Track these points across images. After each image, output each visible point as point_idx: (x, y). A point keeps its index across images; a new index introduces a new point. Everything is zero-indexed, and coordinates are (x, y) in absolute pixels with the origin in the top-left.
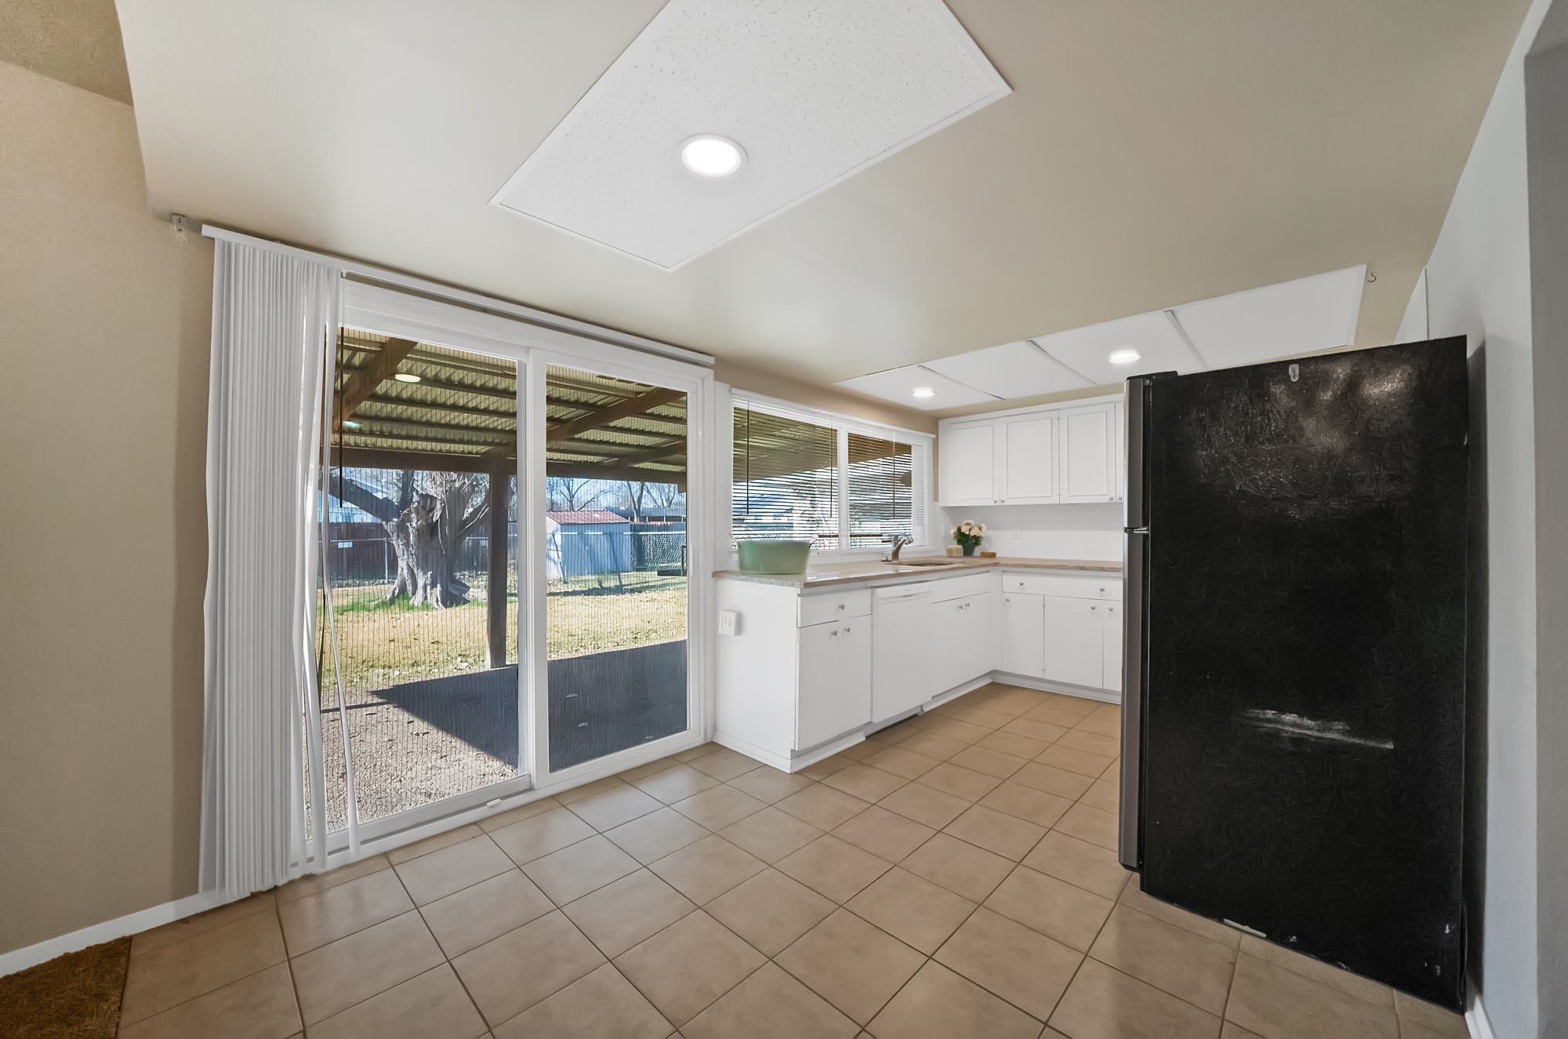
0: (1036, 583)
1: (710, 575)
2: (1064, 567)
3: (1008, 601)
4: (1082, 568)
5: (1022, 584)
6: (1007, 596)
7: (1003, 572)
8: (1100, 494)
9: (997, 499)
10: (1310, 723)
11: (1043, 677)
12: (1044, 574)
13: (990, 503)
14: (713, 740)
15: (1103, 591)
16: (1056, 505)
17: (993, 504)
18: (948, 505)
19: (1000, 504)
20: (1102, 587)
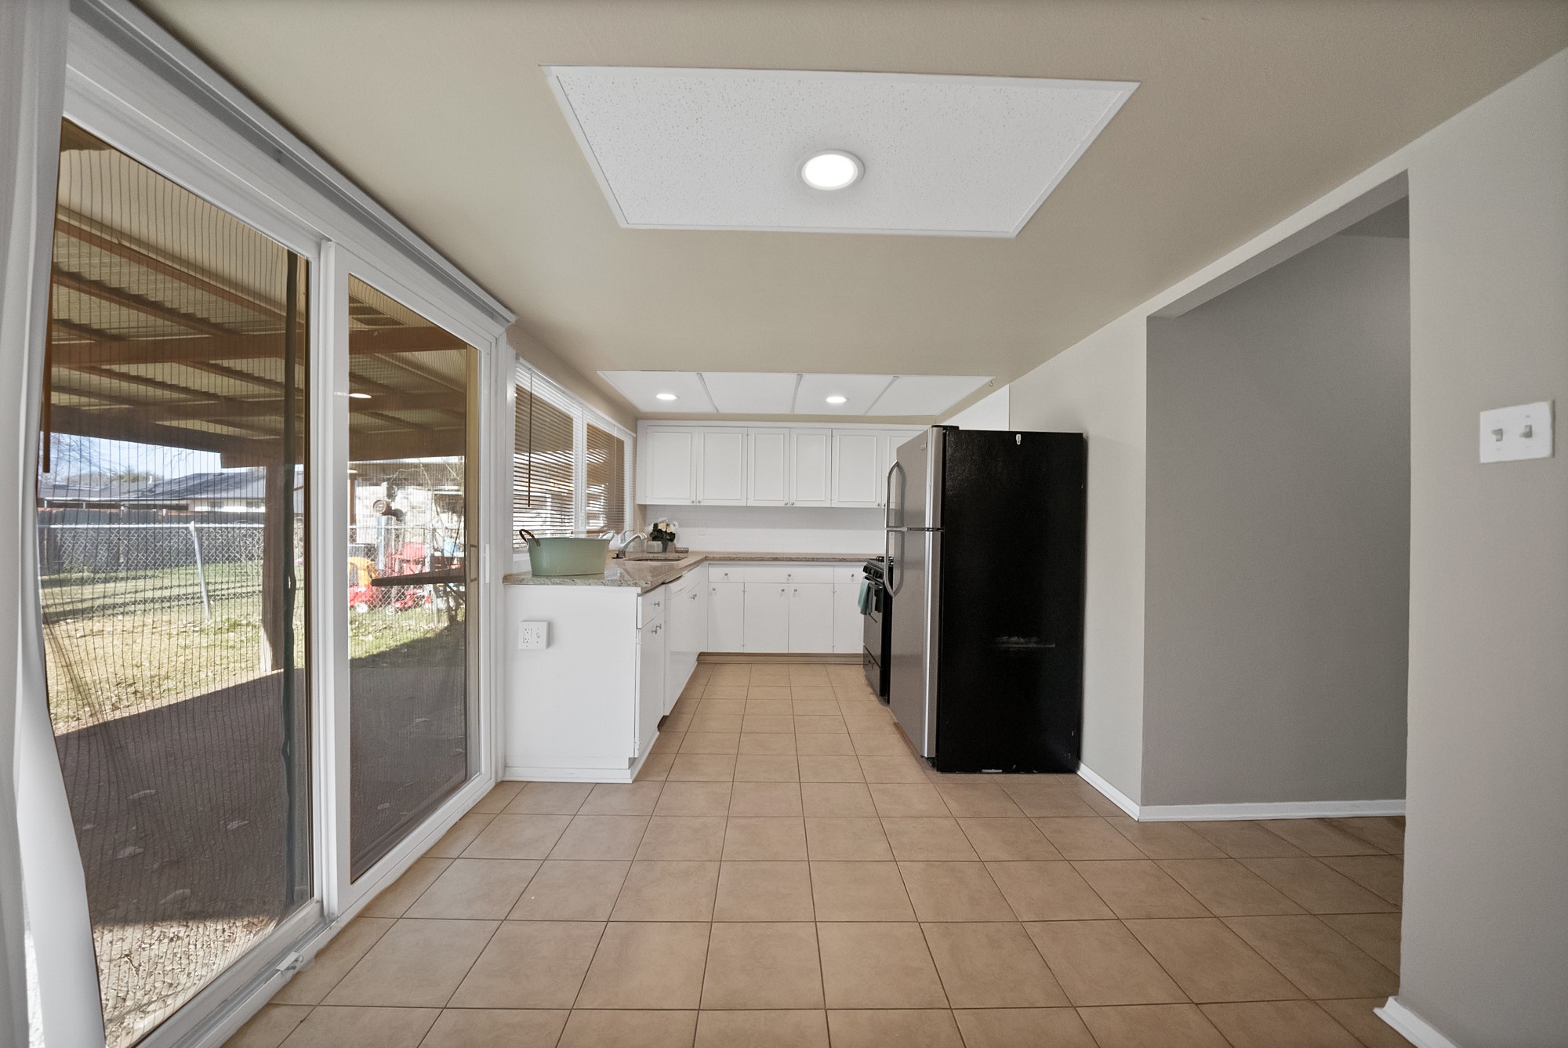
0: (737, 572)
1: (501, 580)
2: (762, 559)
3: (714, 590)
4: (776, 559)
5: (727, 575)
6: (713, 586)
7: (709, 564)
8: (776, 499)
9: (694, 500)
10: (1022, 640)
11: (742, 652)
12: (745, 565)
13: (688, 503)
14: (504, 780)
15: (790, 576)
16: (744, 507)
17: (691, 504)
18: (647, 503)
19: (697, 504)
20: (789, 573)
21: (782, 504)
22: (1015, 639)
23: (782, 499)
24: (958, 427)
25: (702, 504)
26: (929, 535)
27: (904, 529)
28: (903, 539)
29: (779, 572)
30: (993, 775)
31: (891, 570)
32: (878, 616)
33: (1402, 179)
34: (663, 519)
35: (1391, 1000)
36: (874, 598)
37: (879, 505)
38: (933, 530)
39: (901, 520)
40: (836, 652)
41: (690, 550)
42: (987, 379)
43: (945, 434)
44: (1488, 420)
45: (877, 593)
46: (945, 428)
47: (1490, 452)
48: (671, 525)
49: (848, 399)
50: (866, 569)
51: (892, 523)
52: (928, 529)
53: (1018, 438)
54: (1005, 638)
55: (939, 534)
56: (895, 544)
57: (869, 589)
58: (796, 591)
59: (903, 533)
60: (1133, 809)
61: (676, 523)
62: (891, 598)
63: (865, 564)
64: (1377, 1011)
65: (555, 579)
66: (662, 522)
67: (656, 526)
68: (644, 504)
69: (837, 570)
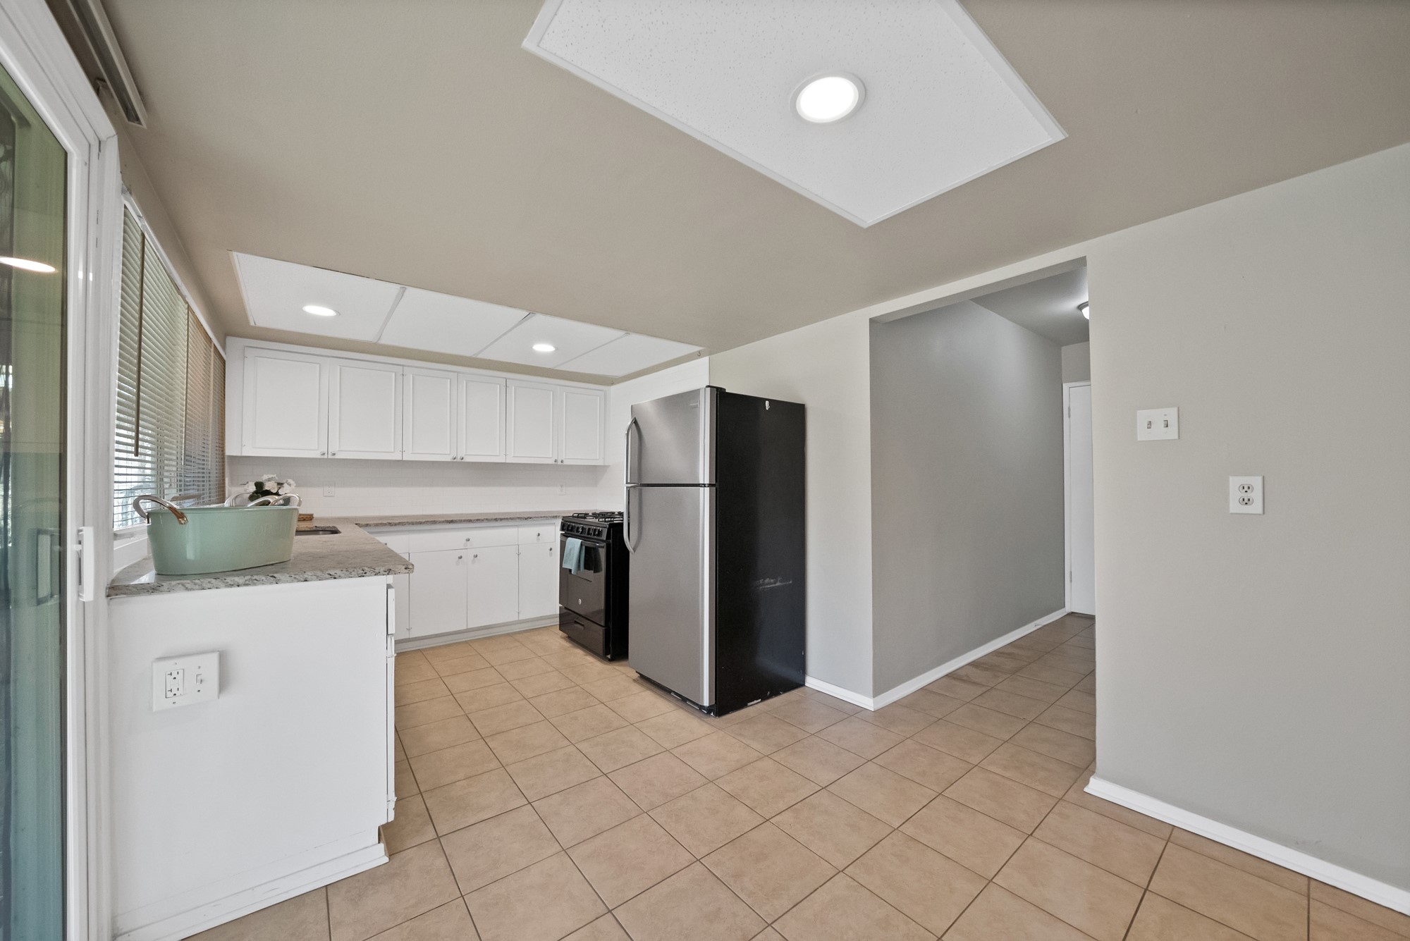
4: (451, 523)
8: (442, 454)
9: (325, 451)
10: (772, 581)
12: (409, 531)
13: (316, 454)
15: (466, 540)
16: (399, 461)
17: (319, 456)
18: (244, 455)
19: (330, 457)
20: (467, 538)
21: (449, 459)
22: (767, 580)
23: (449, 453)
25: (336, 457)
26: (702, 491)
29: (453, 538)
30: (756, 706)
32: (591, 574)
33: (1082, 262)
34: (270, 476)
35: (1092, 779)
36: (583, 556)
37: (555, 461)
38: (710, 486)
40: (522, 618)
41: (314, 516)
42: (697, 349)
43: (719, 395)
44: (1143, 416)
45: (590, 550)
46: (718, 389)
47: (1143, 434)
48: (285, 485)
49: (557, 349)
50: (565, 527)
52: (704, 485)
53: (767, 404)
54: (761, 581)
55: (713, 489)
57: (581, 547)
58: (476, 556)
60: (868, 703)
61: (290, 481)
63: (561, 521)
64: (1086, 790)
65: (229, 580)
66: (269, 480)
67: (259, 485)
68: (239, 455)
69: (522, 530)
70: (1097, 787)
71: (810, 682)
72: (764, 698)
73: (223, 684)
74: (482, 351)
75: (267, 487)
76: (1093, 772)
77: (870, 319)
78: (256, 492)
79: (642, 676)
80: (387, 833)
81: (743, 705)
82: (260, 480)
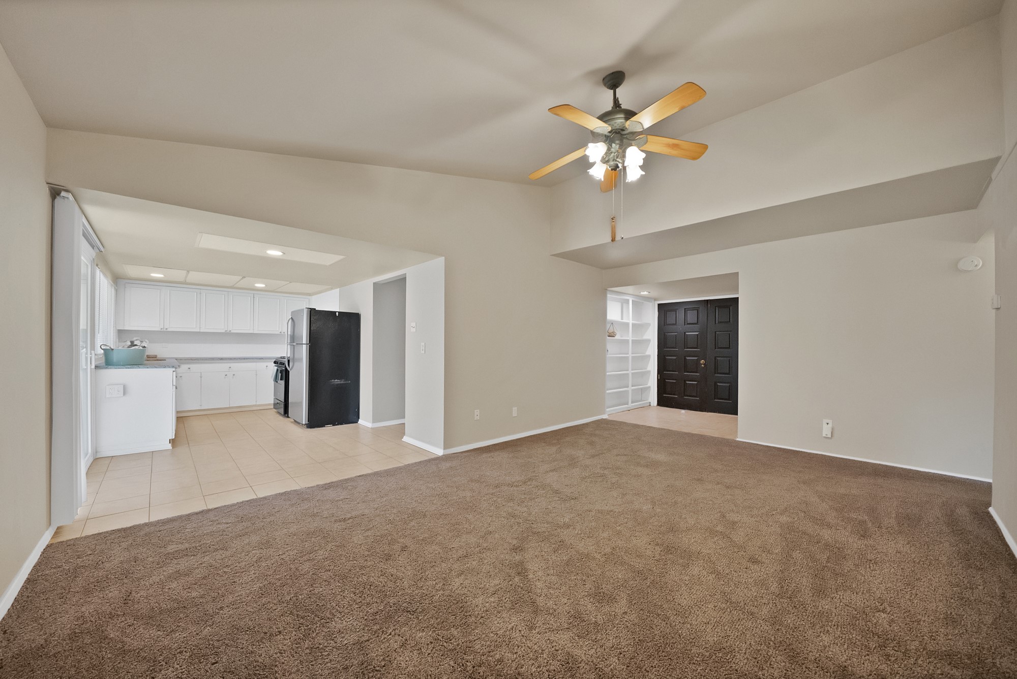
0: (195, 367)
2: (213, 360)
3: (181, 377)
4: (222, 359)
5: (190, 368)
6: (181, 375)
8: (220, 328)
9: (163, 327)
10: (340, 381)
11: (200, 409)
12: (201, 363)
13: (158, 329)
14: (97, 457)
15: (230, 368)
16: (198, 332)
17: (160, 330)
18: (125, 329)
19: (165, 330)
20: (230, 366)
21: (223, 331)
22: (336, 380)
23: (224, 328)
24: (315, 309)
25: (168, 330)
26: (304, 346)
27: (294, 344)
28: (294, 348)
29: (224, 366)
30: (328, 427)
31: (289, 361)
32: (282, 383)
33: (405, 276)
34: (137, 338)
35: (404, 437)
36: (280, 374)
38: (306, 344)
39: (294, 339)
40: (258, 403)
41: (158, 356)
43: (310, 311)
45: (281, 372)
46: (310, 309)
50: (275, 362)
51: (289, 342)
52: (304, 344)
53: (337, 313)
54: (333, 380)
55: (308, 345)
56: (291, 349)
57: (277, 370)
58: (234, 375)
59: (294, 345)
61: (146, 340)
62: (289, 372)
63: (274, 360)
64: (402, 440)
65: (126, 366)
66: (136, 340)
67: (132, 342)
68: (123, 329)
69: (258, 364)
70: (406, 439)
71: (360, 421)
72: (334, 425)
73: (124, 394)
74: (236, 284)
75: (135, 343)
76: (404, 435)
77: (374, 283)
78: (131, 345)
79: (295, 421)
80: (172, 441)
81: (323, 426)
82: (132, 340)
